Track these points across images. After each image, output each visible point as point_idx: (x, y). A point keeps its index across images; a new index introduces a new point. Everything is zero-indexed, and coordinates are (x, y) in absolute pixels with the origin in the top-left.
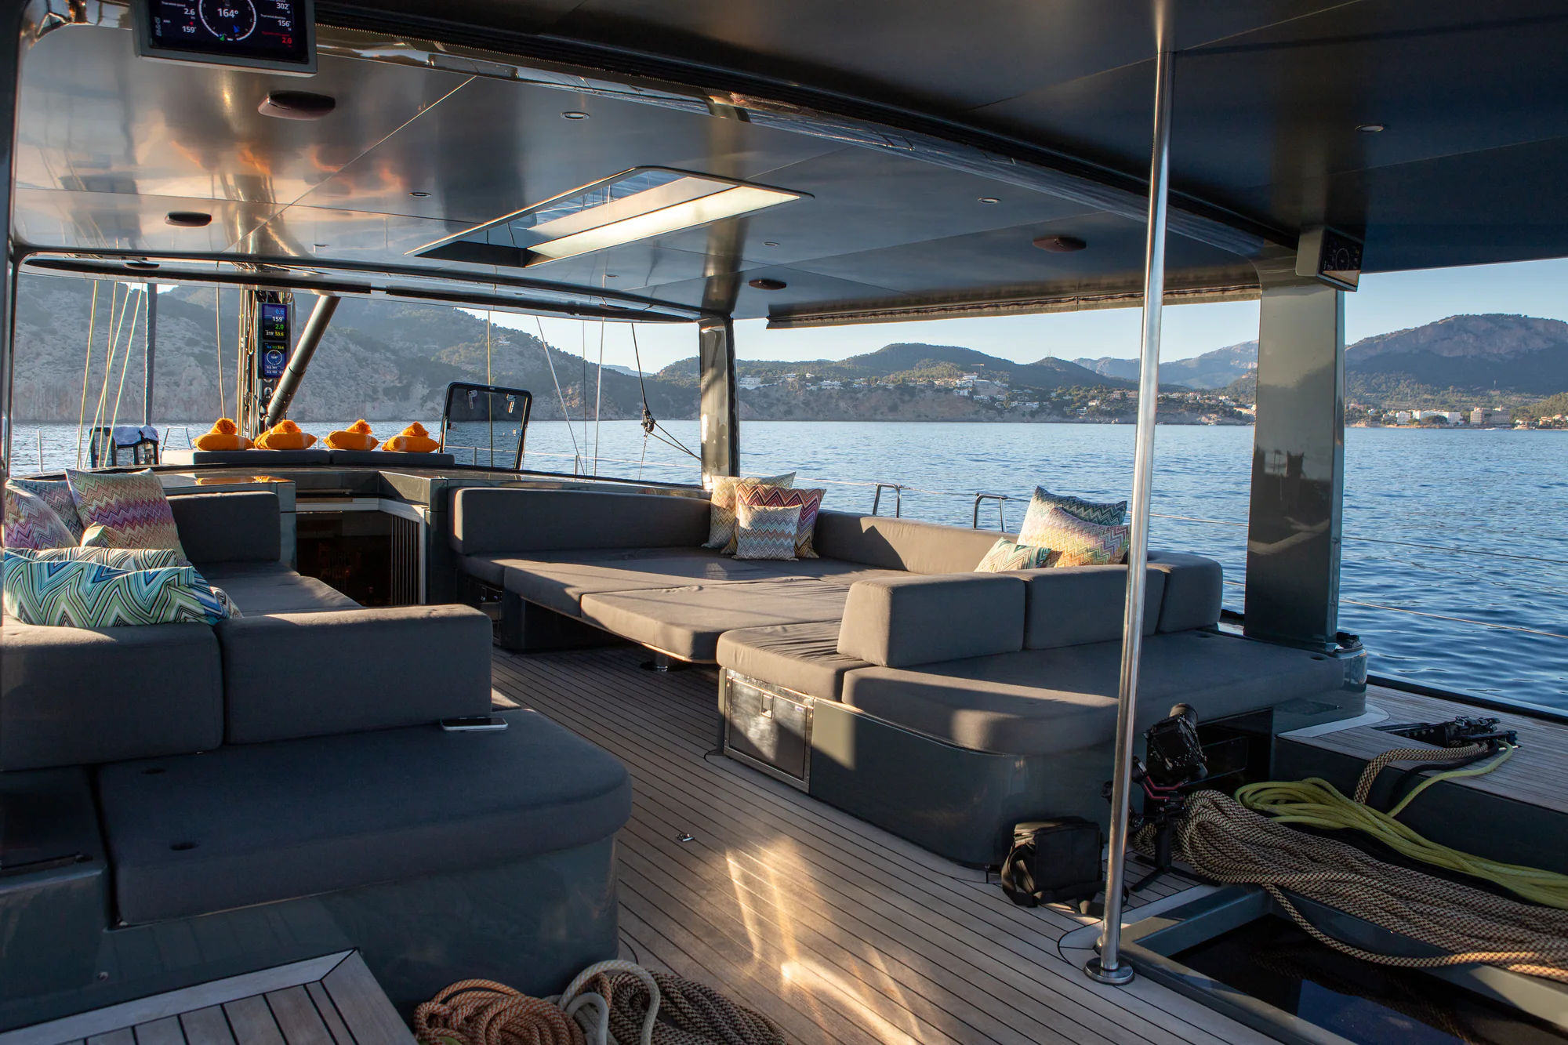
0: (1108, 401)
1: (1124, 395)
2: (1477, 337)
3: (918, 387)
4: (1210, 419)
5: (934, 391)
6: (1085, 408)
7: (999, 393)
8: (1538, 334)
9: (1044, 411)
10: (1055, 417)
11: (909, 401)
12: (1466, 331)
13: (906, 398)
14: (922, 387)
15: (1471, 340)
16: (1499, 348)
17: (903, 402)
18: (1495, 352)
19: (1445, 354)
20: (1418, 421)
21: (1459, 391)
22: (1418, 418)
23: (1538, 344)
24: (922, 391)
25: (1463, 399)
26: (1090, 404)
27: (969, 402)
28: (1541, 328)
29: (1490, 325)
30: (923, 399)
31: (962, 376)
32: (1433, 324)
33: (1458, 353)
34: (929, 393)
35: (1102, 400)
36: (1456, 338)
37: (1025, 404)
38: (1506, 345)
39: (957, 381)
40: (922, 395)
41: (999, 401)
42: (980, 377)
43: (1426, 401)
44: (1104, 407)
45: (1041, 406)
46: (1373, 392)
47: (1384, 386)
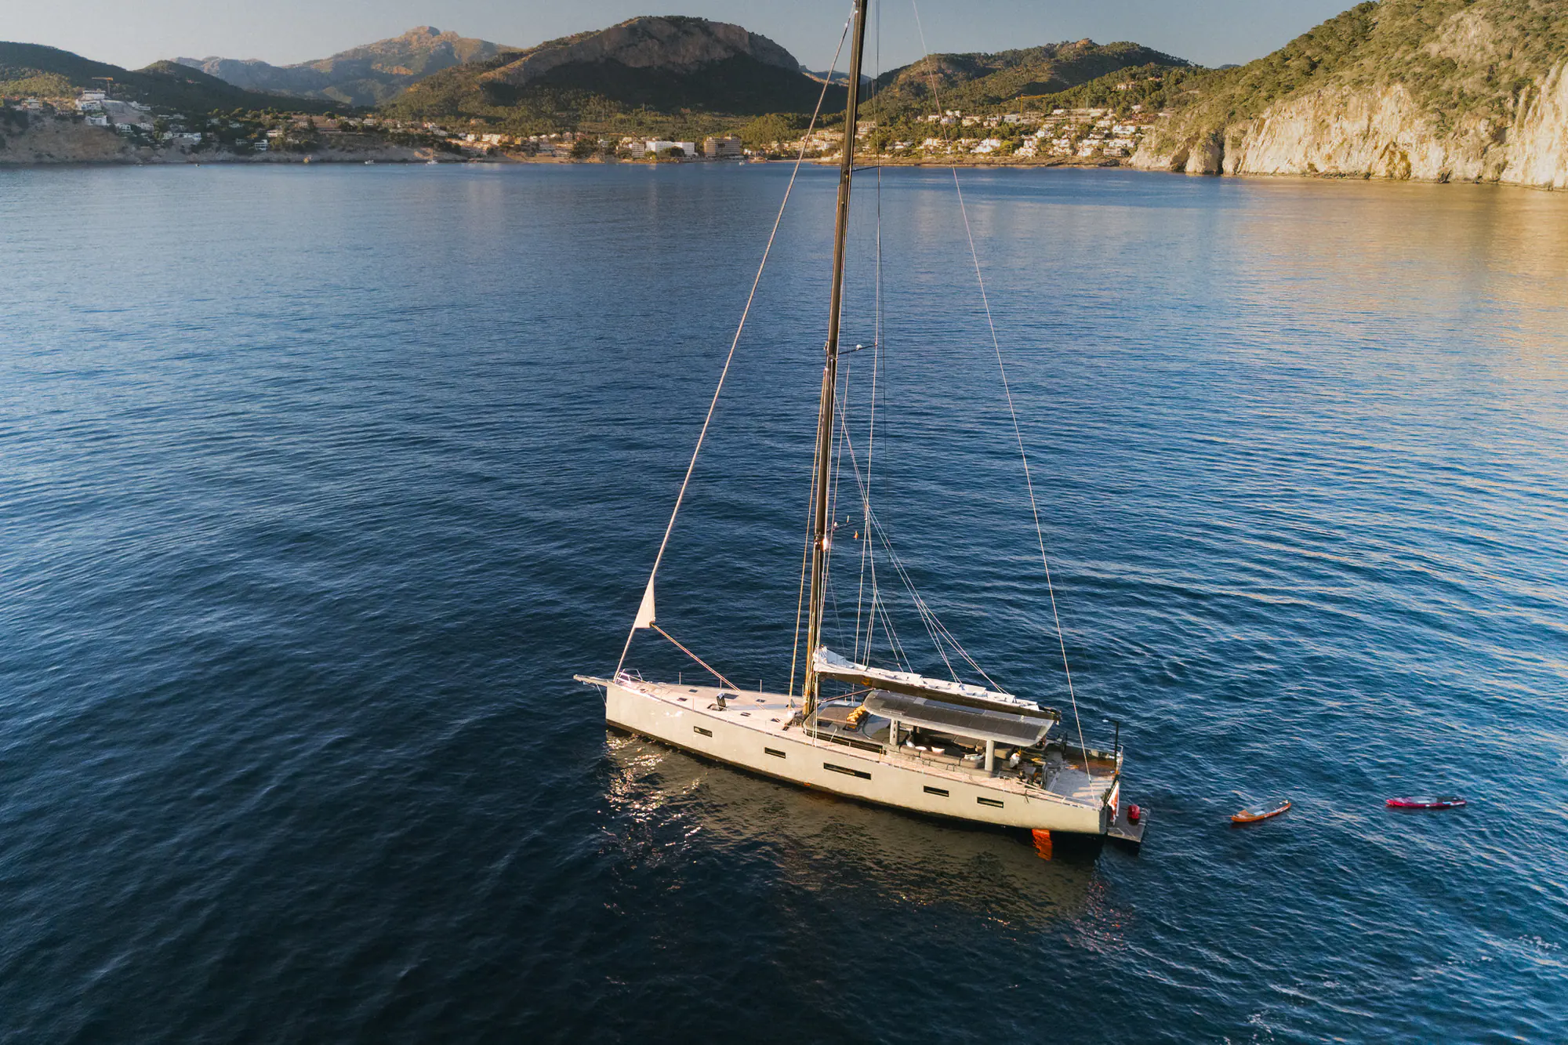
0: (293, 131)
1: (311, 122)
2: (662, 44)
3: (30, 112)
4: (425, 154)
5: (57, 118)
6: (265, 141)
7: (142, 119)
8: (718, 41)
9: (209, 146)
10: (225, 155)
11: (22, 133)
12: (652, 37)
13: (15, 129)
14: (38, 113)
15: (656, 47)
16: (684, 57)
17: (11, 134)
18: (680, 62)
19: (632, 64)
20: (655, 153)
21: (650, 109)
22: (654, 150)
23: (719, 53)
24: (36, 118)
25: (659, 119)
26: (270, 134)
27: (111, 134)
28: (721, 34)
29: (674, 30)
30: (42, 130)
31: (80, 94)
32: (617, 27)
33: (644, 63)
34: (48, 121)
35: (286, 129)
36: (641, 45)
37: (181, 136)
38: (689, 53)
39: (77, 102)
40: (39, 125)
41: (145, 131)
42: (109, 96)
43: (622, 121)
44: (290, 140)
45: (204, 138)
46: (562, 110)
47: (573, 102)
